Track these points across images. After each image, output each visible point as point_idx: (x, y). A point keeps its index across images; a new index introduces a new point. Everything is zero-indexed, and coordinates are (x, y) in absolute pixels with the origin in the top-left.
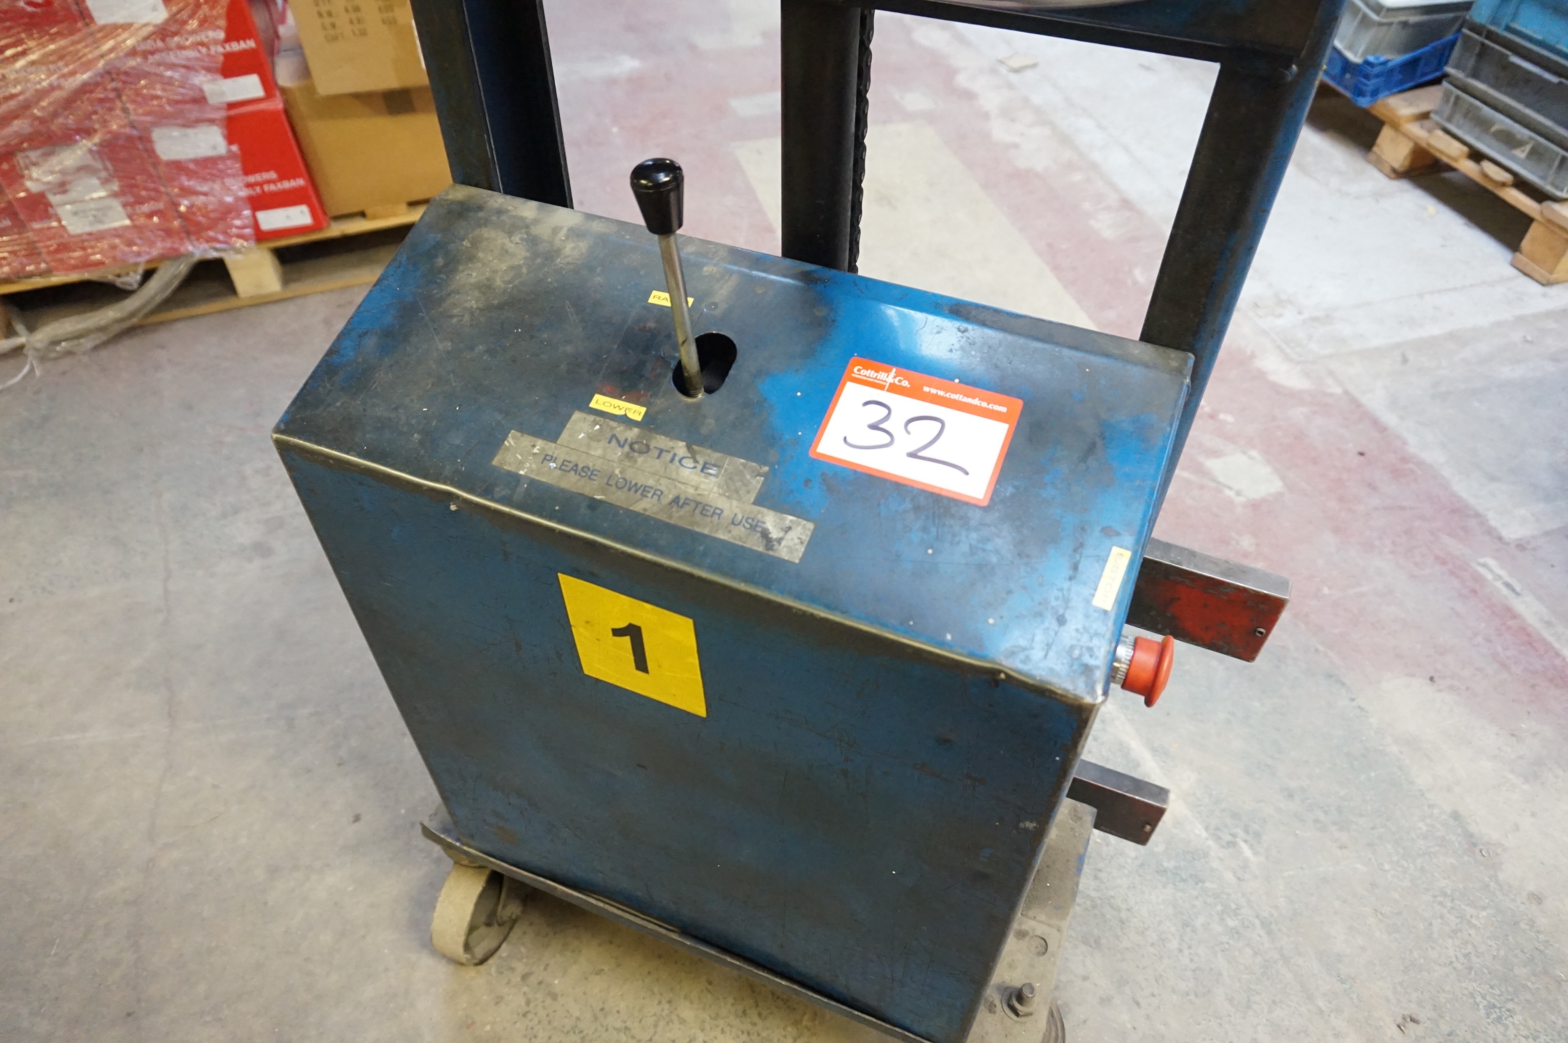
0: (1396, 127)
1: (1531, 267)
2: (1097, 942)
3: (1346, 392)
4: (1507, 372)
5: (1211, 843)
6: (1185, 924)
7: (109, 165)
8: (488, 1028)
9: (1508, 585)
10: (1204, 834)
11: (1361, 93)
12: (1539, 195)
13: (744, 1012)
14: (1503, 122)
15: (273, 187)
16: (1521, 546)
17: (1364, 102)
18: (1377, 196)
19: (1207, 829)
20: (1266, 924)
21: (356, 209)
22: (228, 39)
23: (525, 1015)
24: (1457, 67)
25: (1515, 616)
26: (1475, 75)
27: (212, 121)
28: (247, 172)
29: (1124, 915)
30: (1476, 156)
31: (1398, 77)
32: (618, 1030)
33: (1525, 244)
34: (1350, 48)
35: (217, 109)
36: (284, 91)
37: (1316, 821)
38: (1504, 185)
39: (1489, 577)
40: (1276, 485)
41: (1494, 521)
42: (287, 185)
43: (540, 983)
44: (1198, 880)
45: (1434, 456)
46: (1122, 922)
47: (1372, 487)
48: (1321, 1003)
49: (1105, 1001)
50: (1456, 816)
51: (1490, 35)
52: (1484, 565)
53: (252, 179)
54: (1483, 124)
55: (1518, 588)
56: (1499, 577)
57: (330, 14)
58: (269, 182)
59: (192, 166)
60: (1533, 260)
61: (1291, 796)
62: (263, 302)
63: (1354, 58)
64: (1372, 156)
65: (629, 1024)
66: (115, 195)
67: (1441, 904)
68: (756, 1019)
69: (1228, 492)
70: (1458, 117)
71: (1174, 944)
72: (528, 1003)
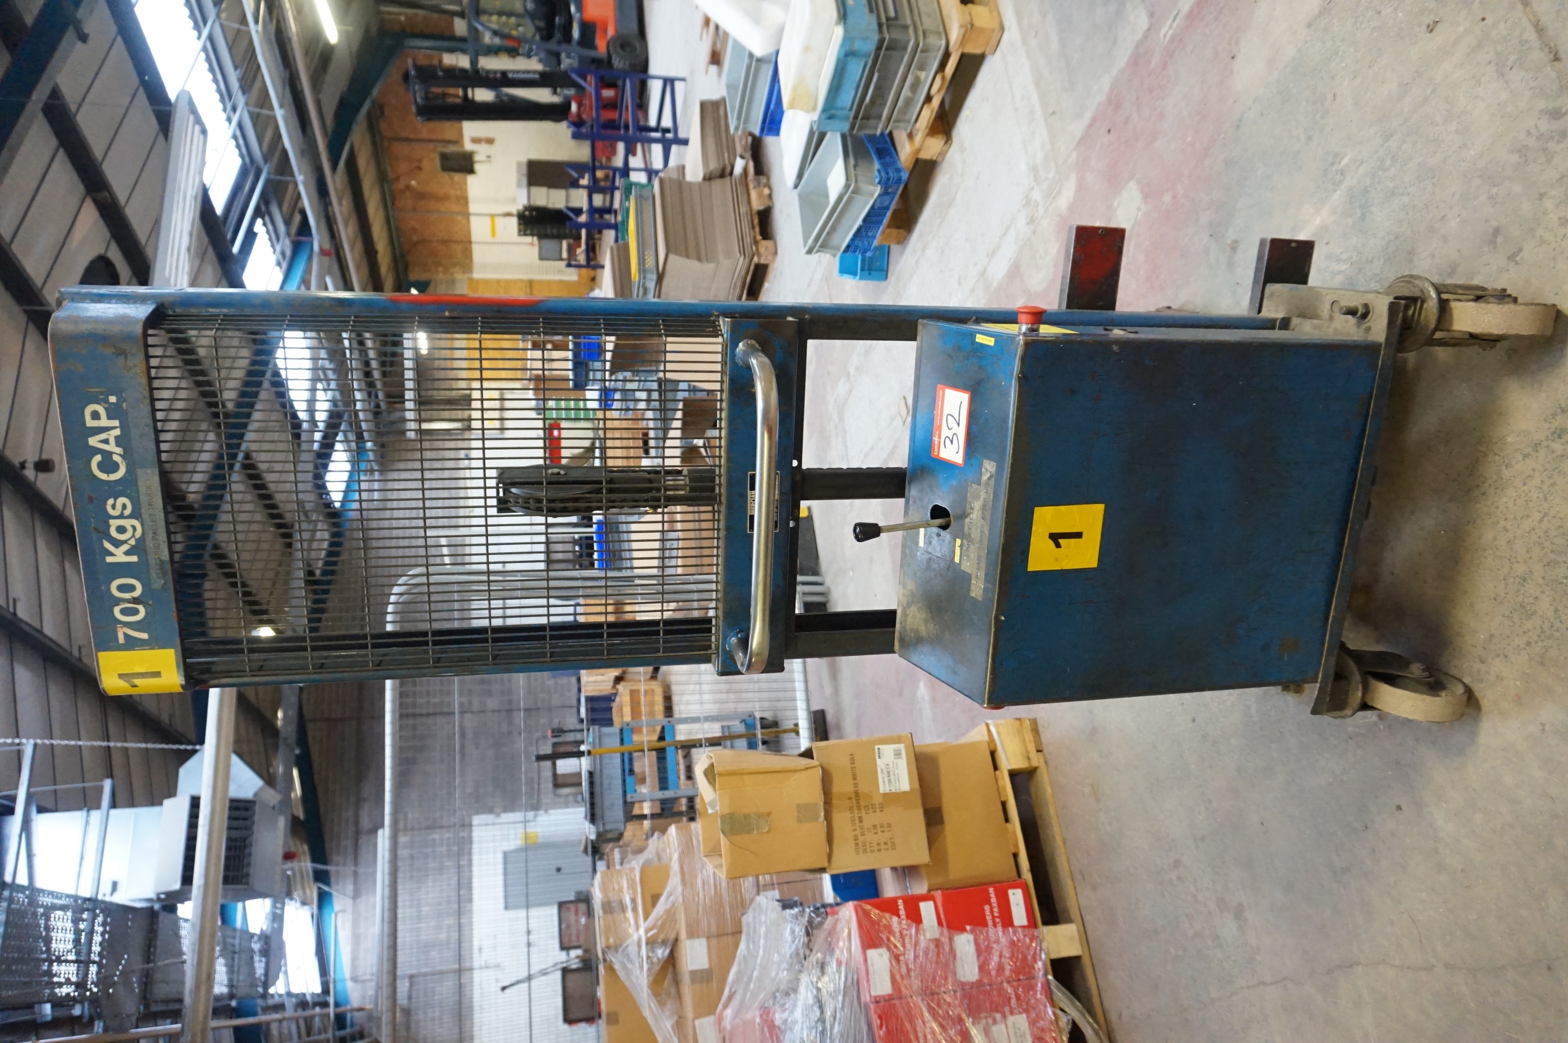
0: (918, 151)
1: (993, 42)
2: (1410, 253)
3: (1075, 149)
4: (1055, 45)
5: (1343, 187)
6: (1393, 194)
7: (983, 1015)
8: (1518, 683)
9: (1174, 20)
10: (1338, 192)
11: (900, 179)
12: (947, 55)
13: (1484, 494)
14: (906, 92)
15: (996, 910)
16: (1152, 15)
17: (905, 176)
18: (962, 149)
19: (1335, 191)
20: (1387, 138)
21: (1012, 859)
22: (899, 916)
23: (1506, 657)
24: (876, 128)
25: (1191, 11)
26: (880, 116)
27: (951, 940)
28: (985, 924)
29: (1392, 237)
30: (929, 99)
31: (888, 159)
32: (1507, 584)
33: (978, 51)
34: (872, 195)
35: (942, 934)
36: (929, 891)
37: (1322, 117)
38: (943, 78)
39: (1171, 32)
40: (1133, 185)
41: (1139, 35)
42: (994, 900)
43: (1484, 648)
44: (1365, 191)
45: (1106, 83)
46: (1397, 238)
47: (1127, 121)
48: (1428, 92)
49: (1445, 239)
50: (1309, 25)
51: (856, 117)
52: (1165, 36)
53: (990, 923)
54: (909, 102)
55: (1175, 13)
56: (1171, 27)
57: (878, 844)
58: (992, 912)
59: (982, 959)
60: (988, 43)
61: (1310, 138)
62: (1085, 938)
63: (878, 190)
64: (939, 159)
65: (1502, 578)
66: (1004, 1017)
67: (1361, 23)
68: (1487, 485)
69: (1139, 217)
70: (907, 117)
71: (1405, 199)
72: (1498, 656)
